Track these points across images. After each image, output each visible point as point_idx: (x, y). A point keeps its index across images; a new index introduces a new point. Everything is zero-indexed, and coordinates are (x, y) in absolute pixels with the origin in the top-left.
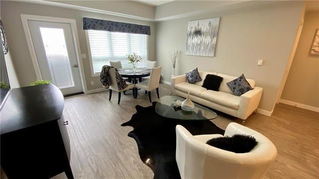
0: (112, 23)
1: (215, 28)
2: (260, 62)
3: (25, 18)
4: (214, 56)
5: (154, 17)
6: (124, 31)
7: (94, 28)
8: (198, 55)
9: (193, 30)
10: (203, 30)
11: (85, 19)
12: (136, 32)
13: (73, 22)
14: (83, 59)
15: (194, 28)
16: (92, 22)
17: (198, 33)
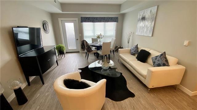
0: (94, 18)
1: (154, 14)
2: (186, 43)
3: (60, 19)
4: (152, 36)
5: (120, 11)
6: (100, 22)
7: (85, 22)
8: (142, 35)
9: (141, 17)
10: (147, 16)
11: (81, 17)
12: (108, 21)
13: (77, 19)
14: (80, 36)
15: (141, 15)
16: (84, 19)
17: (143, 19)
